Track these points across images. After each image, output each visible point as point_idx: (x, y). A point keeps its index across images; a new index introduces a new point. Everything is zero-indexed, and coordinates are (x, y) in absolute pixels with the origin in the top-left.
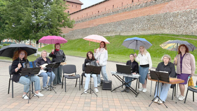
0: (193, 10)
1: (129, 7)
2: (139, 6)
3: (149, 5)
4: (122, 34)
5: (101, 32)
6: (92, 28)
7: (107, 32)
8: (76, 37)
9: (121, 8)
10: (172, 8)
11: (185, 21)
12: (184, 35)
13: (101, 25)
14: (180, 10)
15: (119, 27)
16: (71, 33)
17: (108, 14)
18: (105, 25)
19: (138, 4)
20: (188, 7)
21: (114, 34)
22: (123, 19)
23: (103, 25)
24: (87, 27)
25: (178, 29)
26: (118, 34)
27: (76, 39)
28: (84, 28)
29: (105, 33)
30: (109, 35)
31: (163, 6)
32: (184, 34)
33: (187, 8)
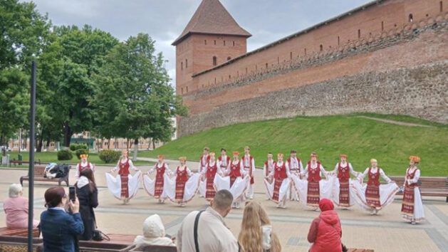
0: (404, 69)
1: (316, 57)
2: (332, 57)
3: (346, 55)
4: (308, 114)
5: (273, 109)
6: (257, 100)
7: (284, 109)
8: (228, 121)
9: (304, 59)
10: (377, 63)
11: (396, 89)
12: (395, 116)
13: (272, 94)
14: (388, 69)
15: (302, 98)
16: (217, 111)
17: (283, 71)
18: (278, 93)
19: (330, 52)
20: (397, 63)
21: (294, 114)
22: (308, 83)
23: (276, 93)
24: (247, 98)
25: (387, 103)
26: (301, 113)
27: (227, 125)
28: (242, 99)
29: (278, 112)
30: (287, 116)
31: (365, 58)
32: (396, 113)
33: (397, 65)
